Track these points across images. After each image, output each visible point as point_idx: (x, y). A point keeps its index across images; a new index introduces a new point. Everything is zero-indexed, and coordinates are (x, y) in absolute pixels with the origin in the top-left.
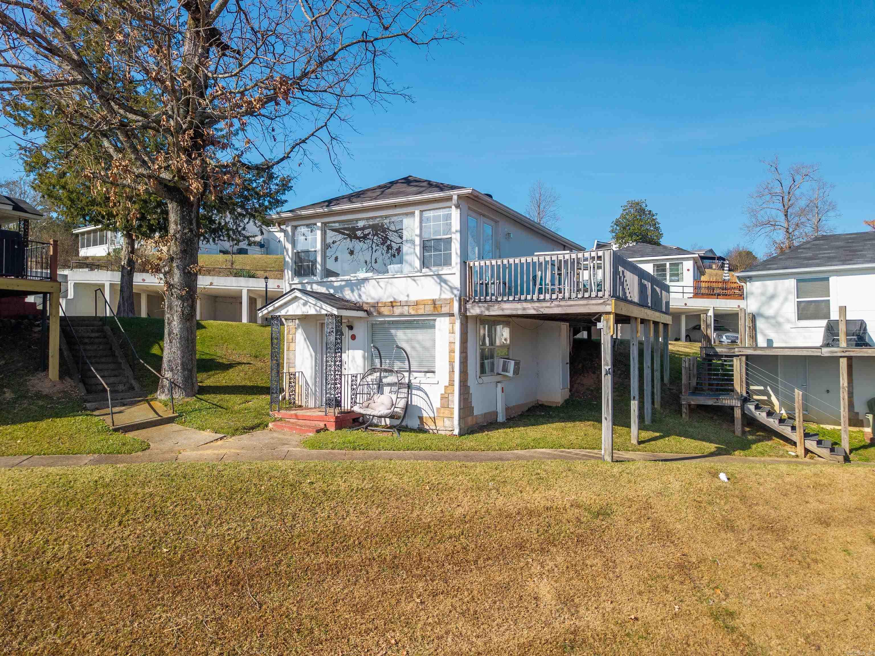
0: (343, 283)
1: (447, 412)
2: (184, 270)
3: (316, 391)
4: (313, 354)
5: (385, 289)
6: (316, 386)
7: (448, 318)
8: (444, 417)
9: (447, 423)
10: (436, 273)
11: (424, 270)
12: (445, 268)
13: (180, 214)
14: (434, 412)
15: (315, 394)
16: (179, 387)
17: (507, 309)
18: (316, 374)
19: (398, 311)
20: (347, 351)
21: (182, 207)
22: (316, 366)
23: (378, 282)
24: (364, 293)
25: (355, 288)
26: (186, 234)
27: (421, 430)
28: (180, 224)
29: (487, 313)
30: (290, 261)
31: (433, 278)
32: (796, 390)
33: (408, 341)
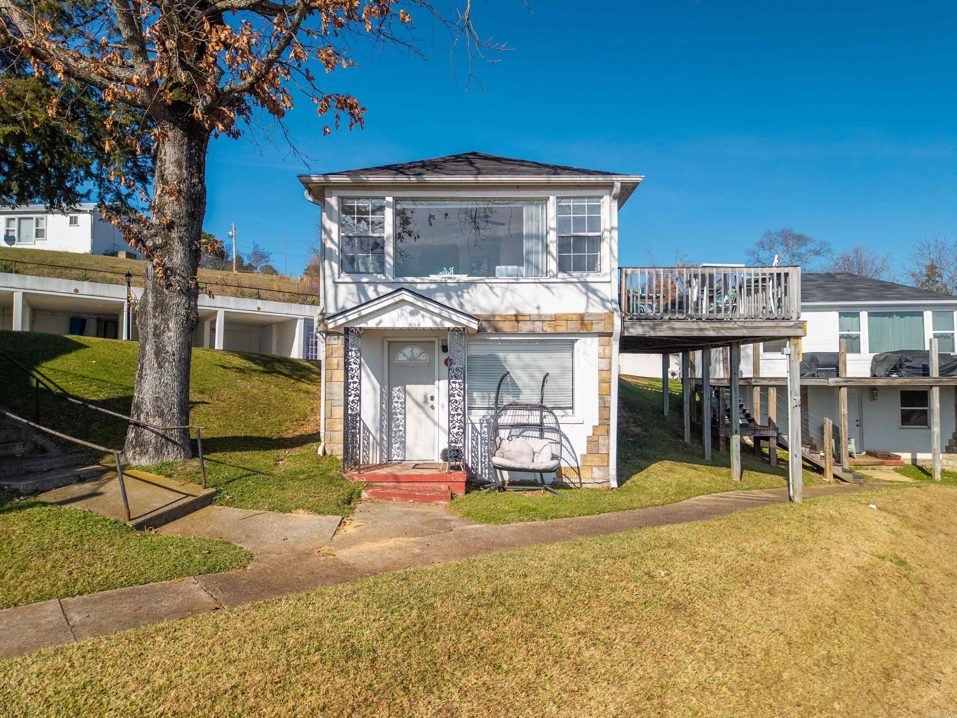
0: (433, 286)
1: (596, 460)
2: (190, 246)
3: (382, 439)
4: (378, 386)
5: (503, 297)
6: (381, 432)
7: (597, 338)
8: (592, 466)
9: (597, 473)
10: (582, 280)
11: (560, 275)
12: (592, 274)
13: (187, 150)
14: (576, 461)
15: (381, 444)
16: (175, 443)
17: (679, 329)
18: (382, 415)
19: (525, 327)
20: (437, 382)
21: (190, 140)
22: (382, 403)
23: (491, 288)
24: (470, 302)
25: (453, 294)
26: (194, 185)
27: (558, 485)
28: (186, 168)
29: (652, 334)
30: (334, 248)
31: (576, 286)
32: (828, 419)
33: (525, 368)
